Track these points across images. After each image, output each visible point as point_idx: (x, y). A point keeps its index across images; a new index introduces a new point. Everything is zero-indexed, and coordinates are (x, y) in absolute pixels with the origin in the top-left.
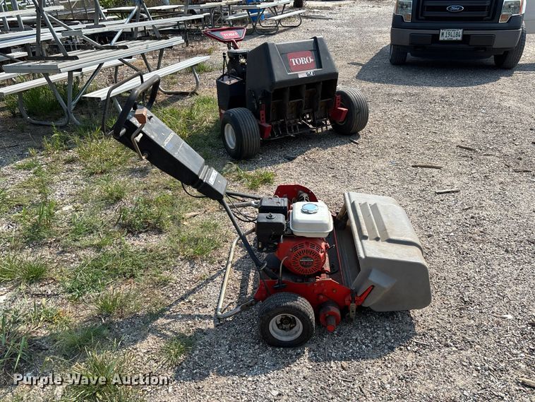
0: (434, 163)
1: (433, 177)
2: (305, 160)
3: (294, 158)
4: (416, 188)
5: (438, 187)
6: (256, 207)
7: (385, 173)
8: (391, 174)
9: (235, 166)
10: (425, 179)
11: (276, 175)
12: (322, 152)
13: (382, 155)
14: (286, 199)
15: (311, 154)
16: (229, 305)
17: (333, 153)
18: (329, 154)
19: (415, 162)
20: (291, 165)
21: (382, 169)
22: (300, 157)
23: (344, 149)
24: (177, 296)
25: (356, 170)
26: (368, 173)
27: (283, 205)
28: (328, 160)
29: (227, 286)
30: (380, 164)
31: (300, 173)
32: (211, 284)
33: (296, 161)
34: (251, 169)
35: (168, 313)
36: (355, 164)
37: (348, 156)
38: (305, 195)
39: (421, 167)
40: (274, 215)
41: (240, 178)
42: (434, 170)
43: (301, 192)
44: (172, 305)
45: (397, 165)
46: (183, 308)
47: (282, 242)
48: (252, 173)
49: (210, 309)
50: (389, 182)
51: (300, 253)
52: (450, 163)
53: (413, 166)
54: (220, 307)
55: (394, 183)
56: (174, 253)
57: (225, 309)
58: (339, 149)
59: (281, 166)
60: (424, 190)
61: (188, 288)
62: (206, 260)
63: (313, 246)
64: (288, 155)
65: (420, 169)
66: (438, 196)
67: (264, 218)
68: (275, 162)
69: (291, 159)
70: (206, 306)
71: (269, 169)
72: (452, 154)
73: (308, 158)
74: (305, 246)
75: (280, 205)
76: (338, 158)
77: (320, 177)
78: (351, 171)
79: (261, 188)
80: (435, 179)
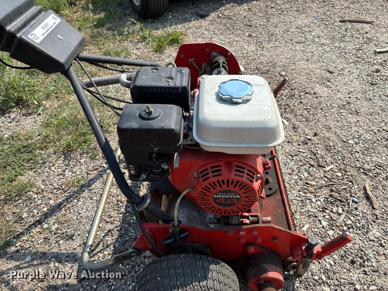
0: (362, 18)
1: (367, 33)
2: (219, 17)
3: (207, 16)
4: (350, 47)
5: (376, 46)
6: (128, 86)
7: (311, 30)
8: (317, 31)
9: (138, 26)
10: (358, 36)
11: (186, 35)
12: (238, 8)
13: (303, 9)
14: (186, 70)
15: (225, 10)
16: (106, 235)
17: (249, 9)
18: (245, 10)
19: (342, 17)
20: (204, 23)
21: (306, 26)
22: (213, 14)
23: (262, 4)
24: (33, 216)
25: (276, 27)
26: (291, 30)
27: (178, 85)
28: (245, 17)
29: (107, 198)
30: (302, 20)
31: (214, 32)
32: (86, 194)
33: (210, 18)
34: (157, 29)
35: (13, 249)
36: (275, 20)
37: (266, 12)
38: (221, 60)
39: (350, 22)
40: (156, 109)
41: (144, 38)
42: (365, 25)
43: (215, 54)
44: (22, 234)
45: (322, 20)
46: (36, 241)
47: (176, 165)
48: (159, 33)
49: (77, 242)
50: (317, 40)
51: (213, 185)
52: (380, 18)
53: (340, 21)
54: (90, 243)
55: (324, 41)
56: (45, 142)
57: (98, 244)
58: (256, 5)
59: (191, 24)
60: (360, 49)
61: (52, 202)
62: (87, 153)
63: (240, 170)
64: (200, 12)
65: (349, 25)
66: (378, 57)
67: (133, 116)
68: (186, 20)
69: (202, 17)
70: (71, 237)
71: (179, 28)
72: (380, 8)
73: (223, 15)
74: (224, 169)
75: (172, 84)
76: (255, 14)
77: (237, 35)
78: (272, 29)
79: (168, 51)
80: (369, 36)
